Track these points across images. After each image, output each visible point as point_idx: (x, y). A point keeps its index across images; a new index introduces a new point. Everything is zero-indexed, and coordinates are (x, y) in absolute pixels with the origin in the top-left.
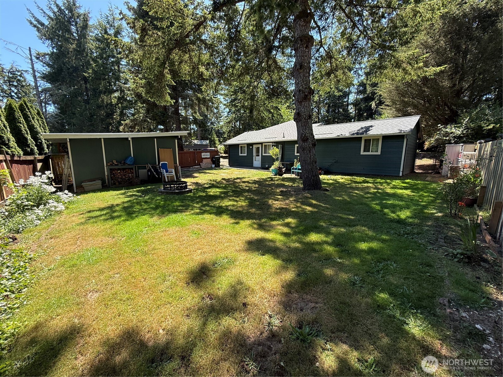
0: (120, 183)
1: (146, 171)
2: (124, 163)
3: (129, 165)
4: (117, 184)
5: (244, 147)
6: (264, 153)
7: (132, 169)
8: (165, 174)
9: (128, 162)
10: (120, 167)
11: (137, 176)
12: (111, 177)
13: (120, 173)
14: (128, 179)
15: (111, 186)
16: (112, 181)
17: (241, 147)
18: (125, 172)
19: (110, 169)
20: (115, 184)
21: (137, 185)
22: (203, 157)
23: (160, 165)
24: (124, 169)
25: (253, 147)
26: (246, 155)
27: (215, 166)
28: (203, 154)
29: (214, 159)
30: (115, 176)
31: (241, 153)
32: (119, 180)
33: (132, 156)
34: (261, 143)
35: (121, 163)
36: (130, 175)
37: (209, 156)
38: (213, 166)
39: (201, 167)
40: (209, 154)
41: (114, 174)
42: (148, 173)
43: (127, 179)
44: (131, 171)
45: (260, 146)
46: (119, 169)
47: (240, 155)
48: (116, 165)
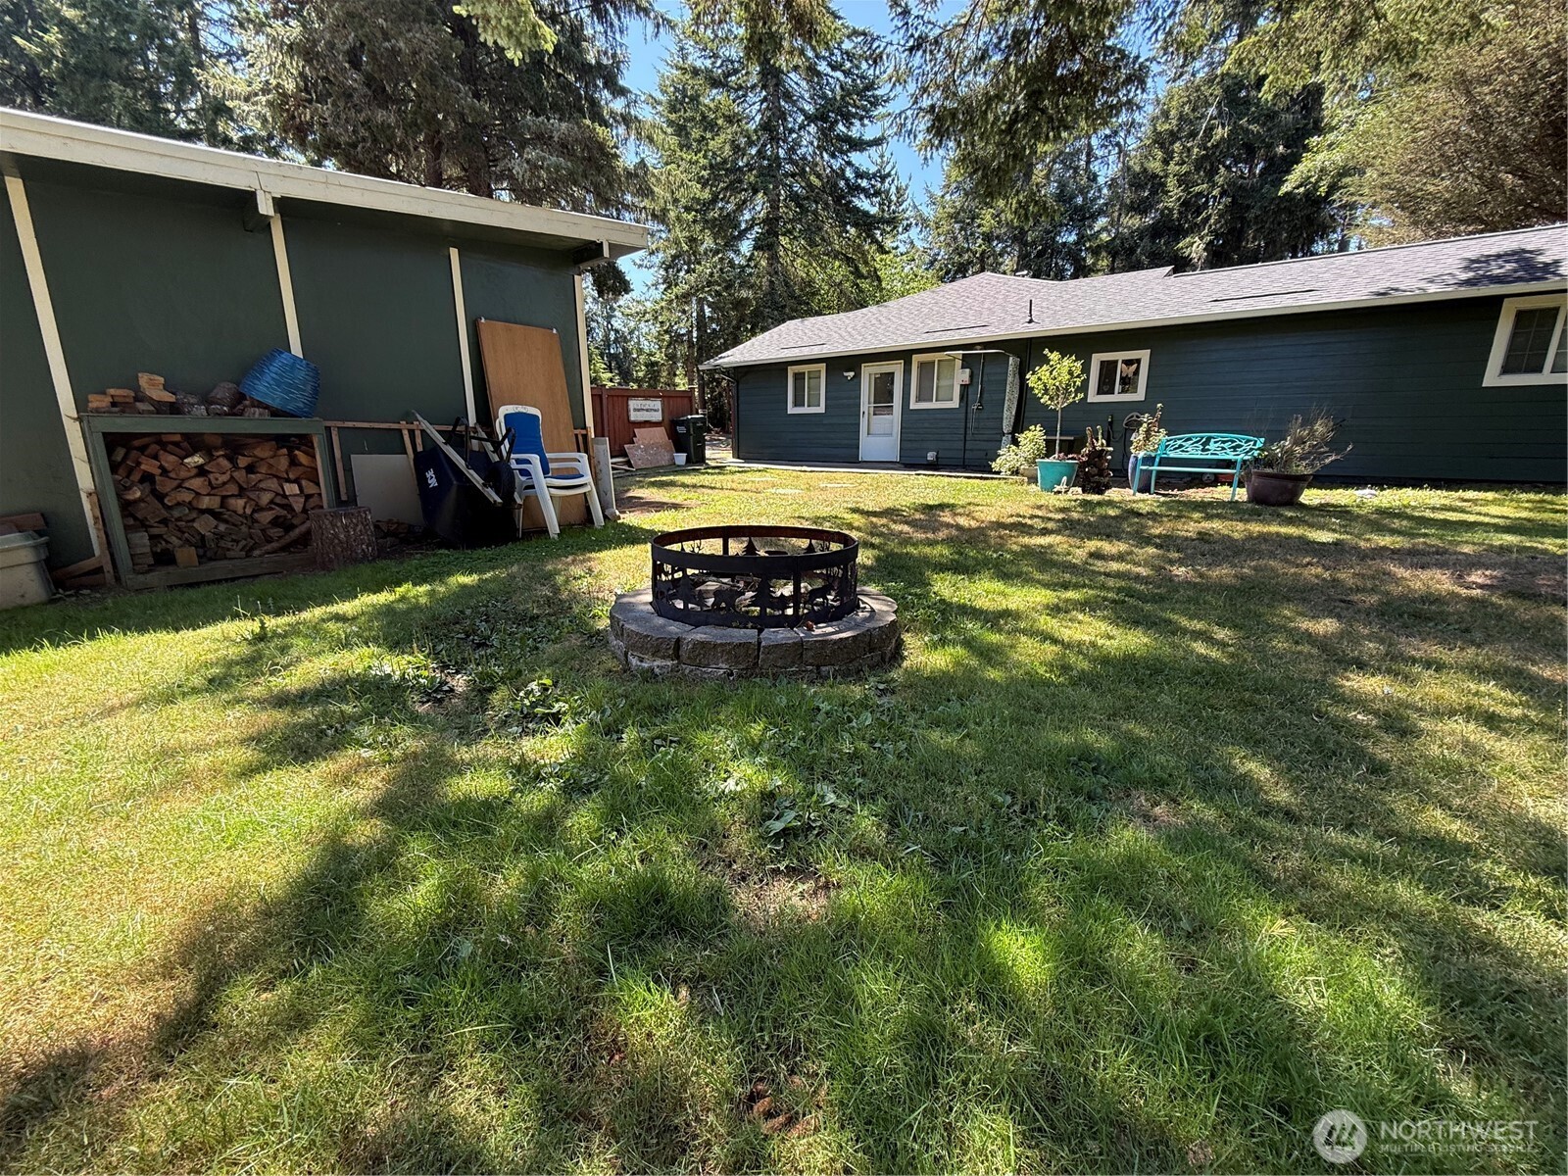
0: (207, 551)
1: (400, 464)
2: (239, 402)
3: (276, 413)
4: (186, 555)
5: (816, 376)
6: (919, 399)
7: (304, 441)
8: (541, 481)
9: (265, 388)
10: (198, 420)
11: (346, 501)
12: (126, 507)
13: (201, 471)
14: (275, 522)
15: (128, 578)
16: (142, 539)
17: (799, 377)
18: (250, 469)
19: (112, 441)
20: (165, 559)
21: (355, 561)
22: (634, 416)
23: (500, 427)
24: (234, 446)
25: (858, 376)
26: (821, 409)
27: (689, 461)
28: (633, 404)
29: (681, 430)
30: (161, 497)
31: (798, 403)
32: (205, 526)
33: (296, 349)
34: (905, 355)
35: (207, 400)
36: (291, 489)
37: (657, 417)
38: (681, 458)
39: (628, 463)
40: (657, 404)
41: (147, 478)
42: (422, 480)
43: (266, 517)
44: (294, 462)
45: (897, 368)
46: (194, 443)
47: (791, 410)
48: (160, 408)
